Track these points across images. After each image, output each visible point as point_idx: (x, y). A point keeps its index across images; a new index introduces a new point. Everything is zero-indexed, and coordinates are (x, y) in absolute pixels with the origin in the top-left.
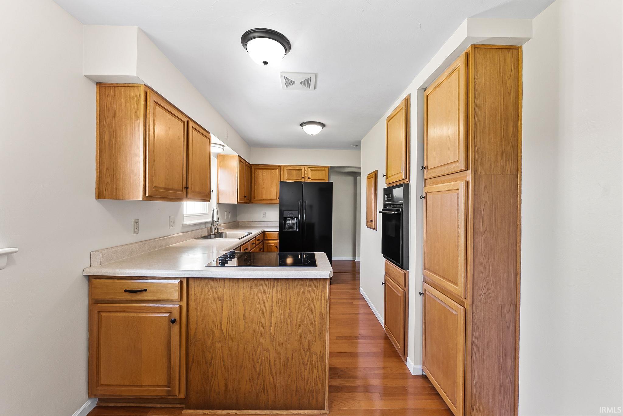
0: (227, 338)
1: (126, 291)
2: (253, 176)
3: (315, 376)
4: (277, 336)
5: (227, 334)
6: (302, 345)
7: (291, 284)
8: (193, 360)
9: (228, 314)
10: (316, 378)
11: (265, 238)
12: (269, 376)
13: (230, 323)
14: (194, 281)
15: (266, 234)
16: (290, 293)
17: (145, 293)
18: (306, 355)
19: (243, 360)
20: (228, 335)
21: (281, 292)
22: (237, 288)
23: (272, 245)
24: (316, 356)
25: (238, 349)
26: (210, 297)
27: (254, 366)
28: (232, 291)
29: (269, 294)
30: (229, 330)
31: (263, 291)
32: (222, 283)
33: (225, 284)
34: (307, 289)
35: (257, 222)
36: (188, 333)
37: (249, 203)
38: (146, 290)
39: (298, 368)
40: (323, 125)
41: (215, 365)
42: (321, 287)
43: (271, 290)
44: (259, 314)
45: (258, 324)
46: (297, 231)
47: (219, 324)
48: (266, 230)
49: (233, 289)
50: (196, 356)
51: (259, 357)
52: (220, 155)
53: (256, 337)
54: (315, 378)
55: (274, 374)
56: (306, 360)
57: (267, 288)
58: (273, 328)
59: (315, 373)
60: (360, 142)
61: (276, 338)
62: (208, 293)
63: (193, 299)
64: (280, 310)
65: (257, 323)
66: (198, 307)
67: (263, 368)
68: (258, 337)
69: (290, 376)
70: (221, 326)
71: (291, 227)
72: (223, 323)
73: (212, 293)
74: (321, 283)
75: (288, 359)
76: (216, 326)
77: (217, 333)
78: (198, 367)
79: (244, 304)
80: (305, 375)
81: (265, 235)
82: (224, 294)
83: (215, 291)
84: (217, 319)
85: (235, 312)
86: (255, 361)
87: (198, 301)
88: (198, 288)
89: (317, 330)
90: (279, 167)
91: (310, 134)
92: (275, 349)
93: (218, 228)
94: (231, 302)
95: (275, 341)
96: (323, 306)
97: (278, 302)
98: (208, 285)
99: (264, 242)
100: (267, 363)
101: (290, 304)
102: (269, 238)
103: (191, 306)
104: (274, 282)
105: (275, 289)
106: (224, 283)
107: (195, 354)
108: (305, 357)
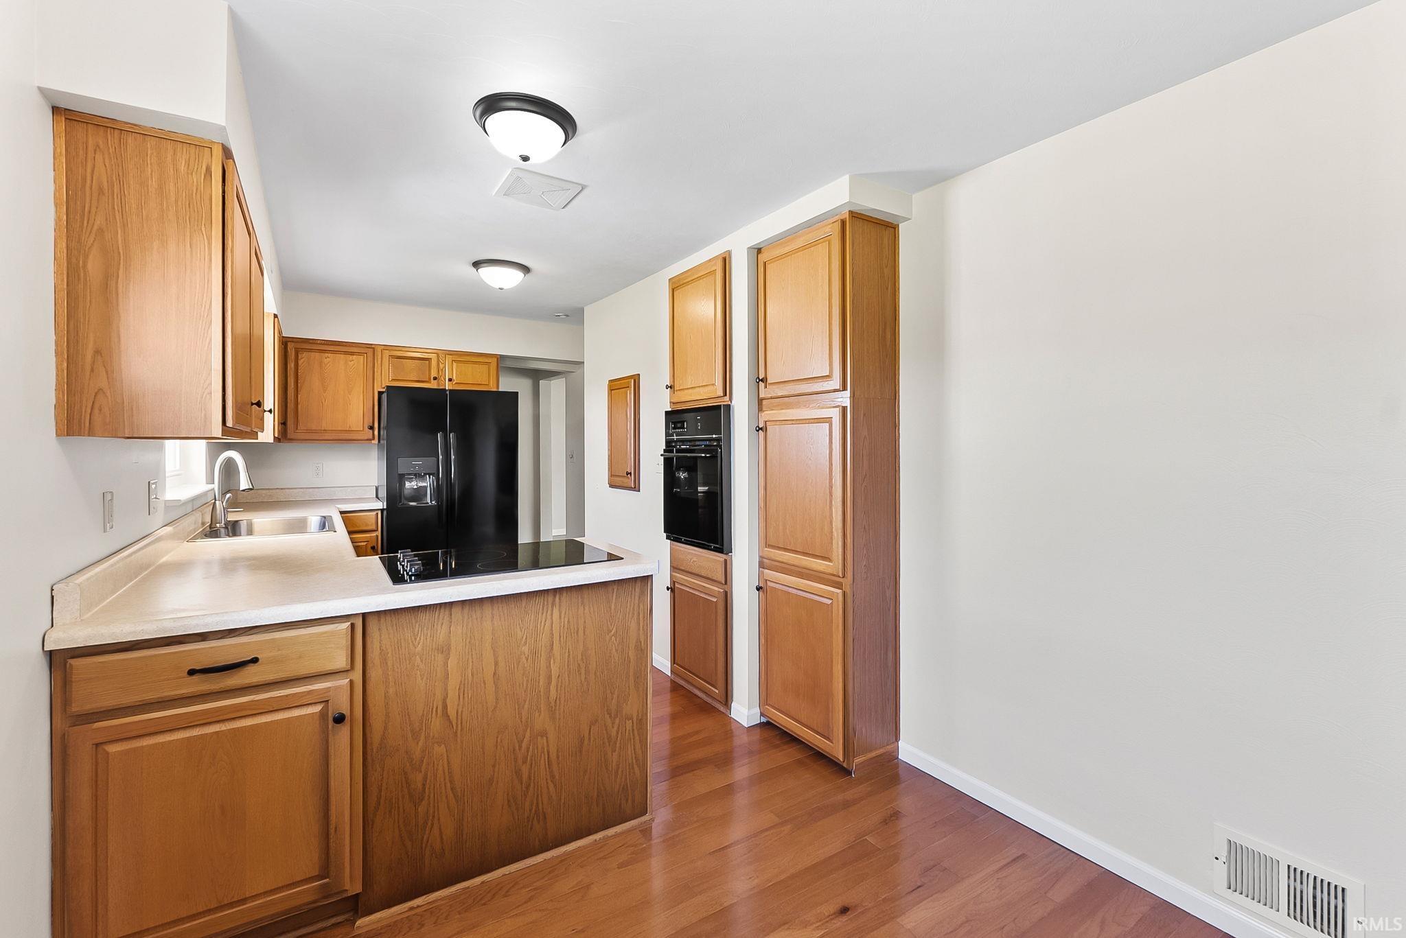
0: (459, 728)
1: (192, 672)
3: (630, 758)
4: (562, 702)
5: (459, 722)
6: (607, 706)
7: (586, 596)
8: (379, 798)
9: (460, 677)
10: (632, 762)
12: (547, 783)
13: (466, 695)
14: (379, 620)
16: (584, 613)
17: (251, 669)
18: (613, 723)
19: (494, 766)
20: (461, 723)
21: (567, 613)
22: (479, 620)
23: (360, 544)
24: (631, 721)
25: (483, 748)
26: (419, 648)
27: (518, 773)
28: (469, 628)
29: (546, 621)
30: (462, 711)
31: (532, 616)
32: (444, 614)
33: (453, 616)
34: (614, 601)
35: (298, 490)
36: (366, 742)
38: (255, 660)
39: (601, 751)
40: (526, 269)
41: (432, 796)
42: (637, 594)
43: (549, 612)
44: (526, 665)
45: (525, 685)
47: (440, 703)
49: (470, 623)
50: (387, 788)
51: (528, 751)
53: (520, 714)
54: (630, 762)
55: (557, 777)
56: (614, 733)
57: (541, 610)
58: (553, 688)
59: (629, 753)
60: (581, 311)
61: (560, 706)
62: (412, 642)
63: (377, 661)
64: (566, 649)
65: (523, 684)
66: (390, 678)
67: (535, 772)
68: (524, 713)
69: (586, 771)
70: (445, 707)
71: (419, 494)
72: (448, 701)
73: (422, 640)
74: (639, 584)
75: (582, 741)
76: (434, 709)
77: (436, 724)
78: (390, 812)
79: (494, 651)
80: (612, 761)
82: (449, 637)
83: (429, 634)
84: (434, 694)
85: (475, 672)
86: (520, 762)
87: (390, 663)
88: (389, 634)
89: (631, 674)
90: (368, 349)
91: (497, 286)
92: (557, 728)
94: (467, 652)
95: (558, 712)
96: (641, 629)
97: (562, 634)
98: (414, 624)
100: (543, 758)
101: (584, 633)
103: (372, 679)
104: (555, 596)
105: (556, 611)
106: (451, 615)
107: (384, 784)
108: (613, 727)
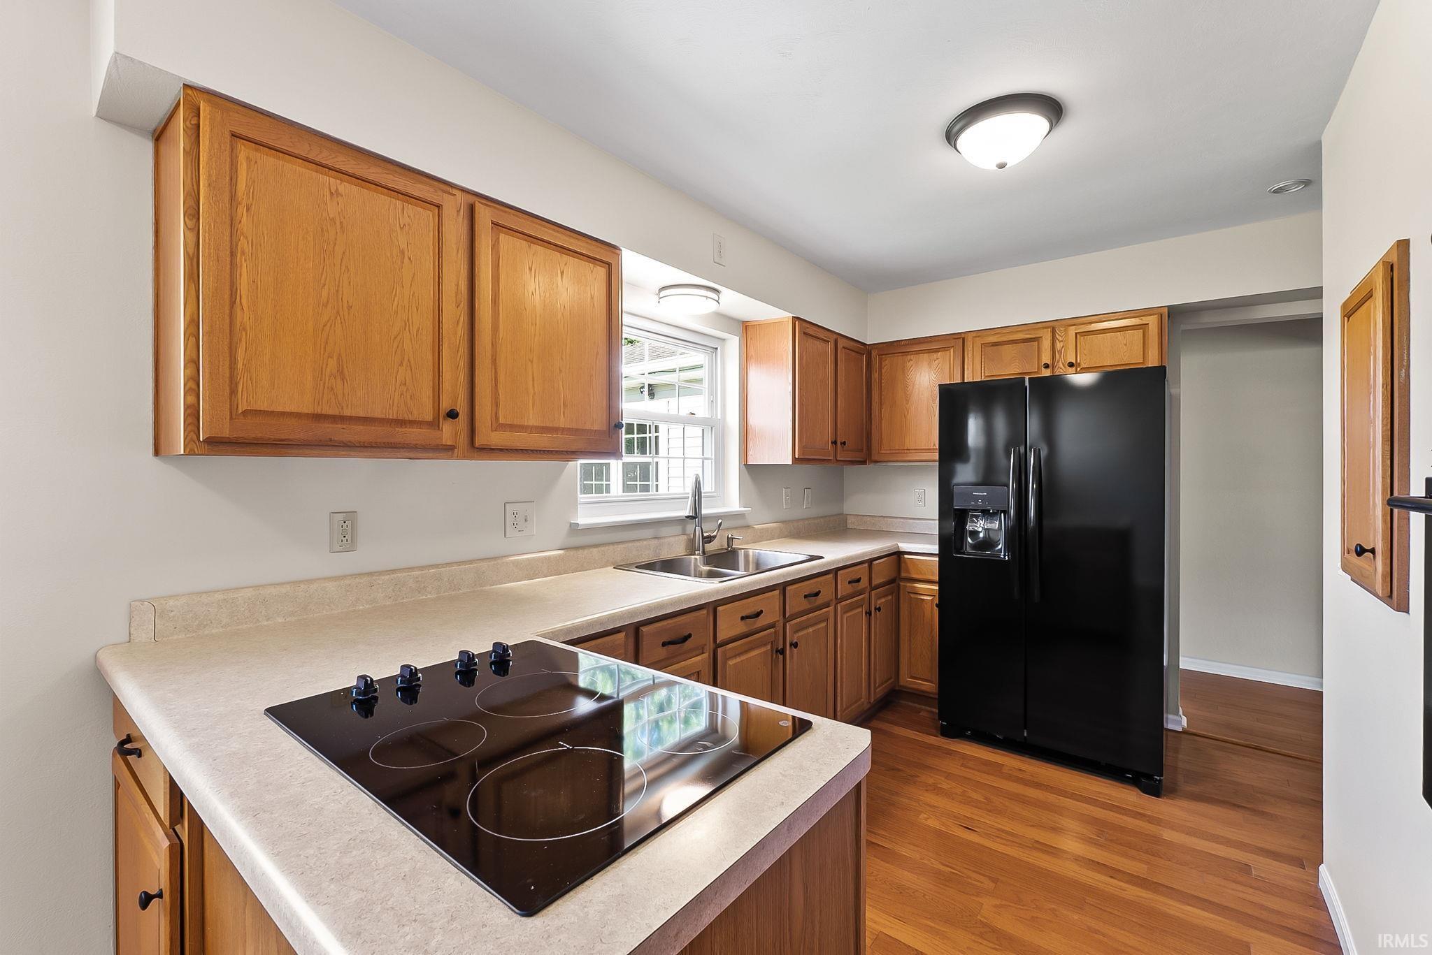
2: (875, 380)
11: (903, 575)
15: (905, 563)
23: (925, 598)
35: (899, 520)
37: (863, 463)
46: (1003, 561)
48: (905, 546)
52: (748, 324)
71: (988, 544)
81: (903, 565)
90: (959, 340)
93: (730, 536)
99: (899, 586)
102: (915, 576)
